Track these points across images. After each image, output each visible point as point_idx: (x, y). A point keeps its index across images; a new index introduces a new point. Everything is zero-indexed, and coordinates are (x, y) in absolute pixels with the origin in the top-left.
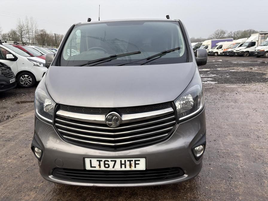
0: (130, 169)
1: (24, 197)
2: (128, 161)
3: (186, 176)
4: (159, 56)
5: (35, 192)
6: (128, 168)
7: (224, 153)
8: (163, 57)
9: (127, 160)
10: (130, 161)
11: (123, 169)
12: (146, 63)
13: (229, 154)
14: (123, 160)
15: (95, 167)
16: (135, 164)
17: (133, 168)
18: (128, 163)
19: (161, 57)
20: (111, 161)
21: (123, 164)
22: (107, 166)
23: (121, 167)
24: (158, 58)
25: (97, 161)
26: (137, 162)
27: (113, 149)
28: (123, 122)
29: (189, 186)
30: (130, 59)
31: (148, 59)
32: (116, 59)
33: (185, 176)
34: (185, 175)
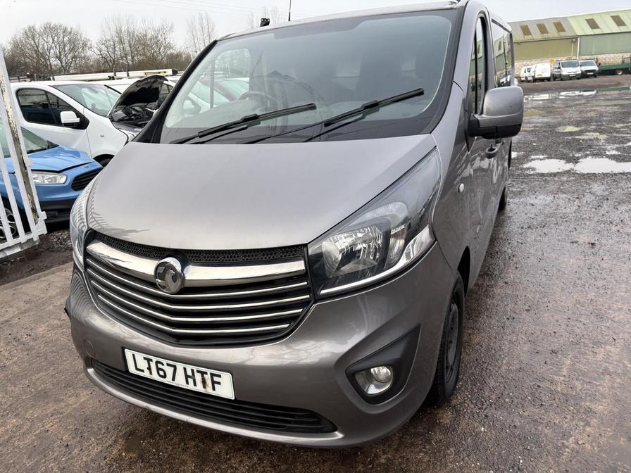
0: (204, 389)
1: (69, 397)
2: (198, 371)
3: (339, 435)
4: (361, 116)
5: (90, 393)
6: (199, 388)
7: (552, 393)
8: (369, 118)
9: (196, 368)
10: (203, 373)
11: (191, 387)
12: (316, 137)
13: (566, 400)
14: (189, 368)
15: (143, 371)
16: (214, 383)
17: (209, 391)
18: (198, 377)
19: (363, 117)
20: (168, 365)
21: (190, 377)
22: (162, 373)
23: (187, 383)
24: (355, 121)
25: (145, 358)
26: (216, 379)
27: (173, 340)
28: (187, 285)
29: (388, 459)
30: (285, 125)
31: (327, 124)
32: (260, 123)
33: (336, 436)
34: (337, 433)
